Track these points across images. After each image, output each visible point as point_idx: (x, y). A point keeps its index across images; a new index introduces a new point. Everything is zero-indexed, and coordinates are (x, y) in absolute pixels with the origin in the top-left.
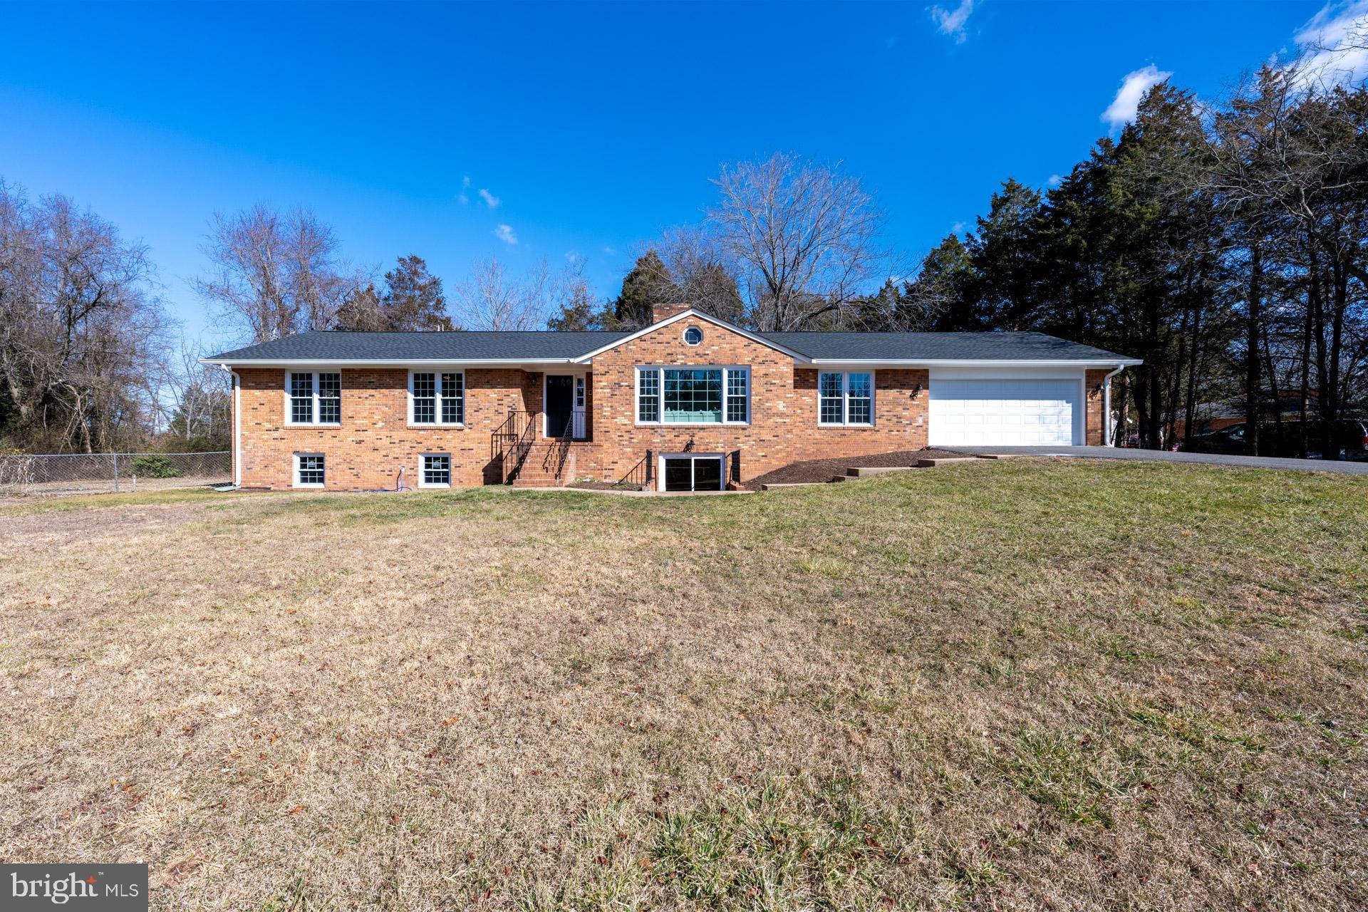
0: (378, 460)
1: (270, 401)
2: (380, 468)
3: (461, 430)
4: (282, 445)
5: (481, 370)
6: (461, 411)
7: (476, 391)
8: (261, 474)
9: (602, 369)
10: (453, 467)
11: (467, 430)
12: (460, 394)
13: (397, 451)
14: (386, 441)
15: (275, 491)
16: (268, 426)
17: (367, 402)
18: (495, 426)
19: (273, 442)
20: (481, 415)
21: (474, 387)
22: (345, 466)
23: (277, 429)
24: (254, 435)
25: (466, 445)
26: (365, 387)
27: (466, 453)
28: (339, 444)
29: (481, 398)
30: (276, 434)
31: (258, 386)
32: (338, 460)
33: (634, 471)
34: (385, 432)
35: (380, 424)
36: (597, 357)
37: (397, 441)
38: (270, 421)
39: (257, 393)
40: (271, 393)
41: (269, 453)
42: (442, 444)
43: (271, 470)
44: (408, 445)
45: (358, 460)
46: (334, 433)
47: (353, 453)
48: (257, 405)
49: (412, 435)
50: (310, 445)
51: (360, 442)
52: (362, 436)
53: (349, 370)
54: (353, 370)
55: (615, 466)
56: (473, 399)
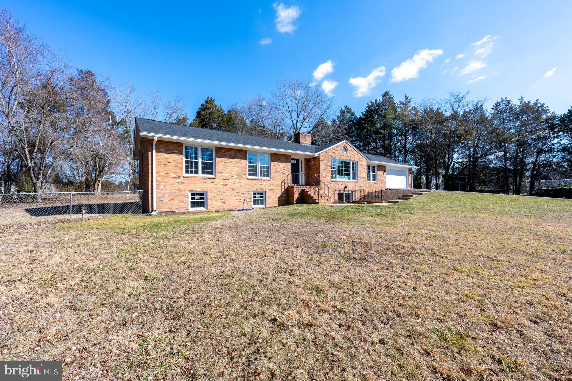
0: (234, 195)
1: (174, 161)
2: (235, 199)
3: (270, 180)
4: (182, 187)
5: (277, 154)
6: (267, 171)
7: (276, 163)
8: (169, 204)
9: (323, 158)
10: (265, 197)
11: (272, 181)
13: (243, 190)
14: (238, 185)
15: (178, 213)
16: (174, 175)
17: (229, 165)
19: (176, 185)
20: (277, 174)
21: (274, 161)
22: (218, 198)
23: (179, 177)
24: (165, 180)
25: (272, 187)
26: (228, 157)
27: (272, 191)
28: (214, 186)
29: (277, 166)
30: (179, 180)
31: (167, 152)
32: (214, 195)
34: (238, 181)
35: (235, 177)
36: (321, 154)
37: (243, 185)
38: (175, 173)
39: (167, 155)
40: (176, 156)
41: (174, 191)
42: (262, 186)
43: (176, 201)
44: (248, 187)
45: (225, 194)
46: (212, 180)
47: (222, 191)
48: (166, 163)
49: (249, 182)
50: (198, 187)
51: (225, 185)
52: (227, 182)
53: (219, 148)
54: (222, 148)
56: (274, 167)
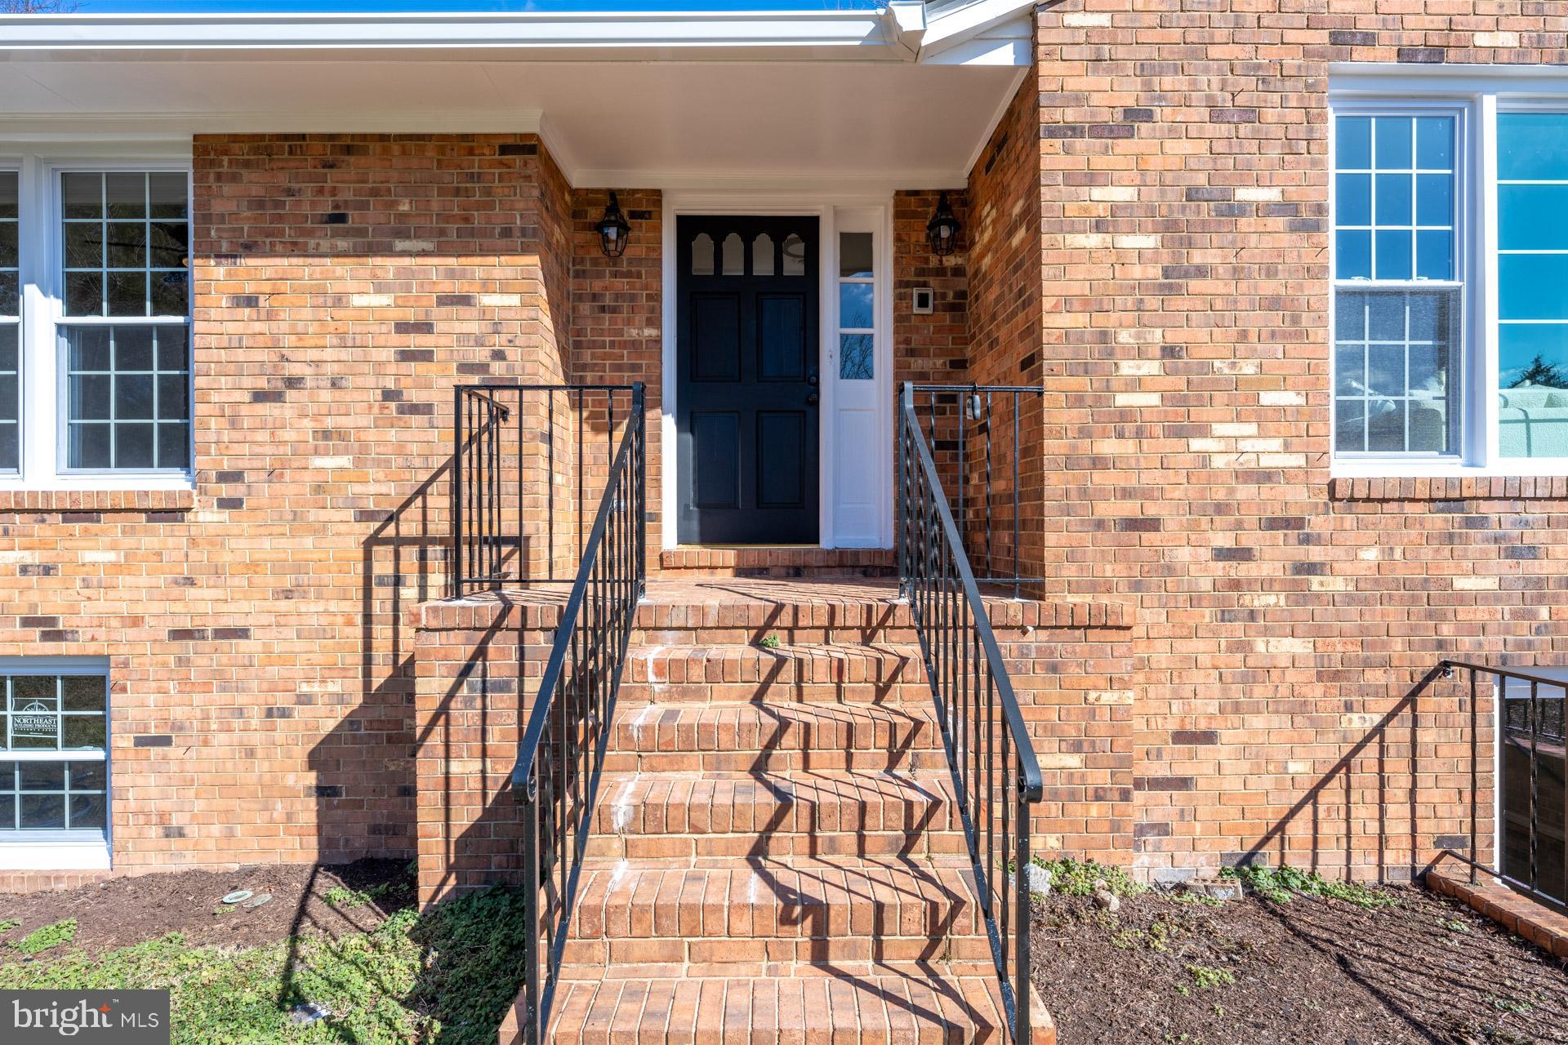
3: (170, 513)
6: (178, 397)
7: (258, 271)
10: (121, 740)
11: (207, 516)
12: (175, 295)
18: (380, 490)
21: (250, 249)
25: (206, 604)
27: (204, 657)
29: (293, 311)
33: (1332, 796)
55: (1199, 763)
56: (244, 322)
